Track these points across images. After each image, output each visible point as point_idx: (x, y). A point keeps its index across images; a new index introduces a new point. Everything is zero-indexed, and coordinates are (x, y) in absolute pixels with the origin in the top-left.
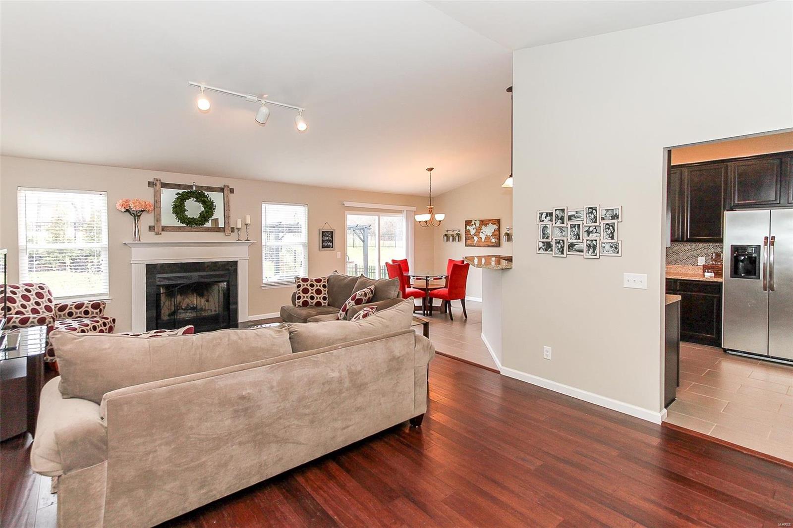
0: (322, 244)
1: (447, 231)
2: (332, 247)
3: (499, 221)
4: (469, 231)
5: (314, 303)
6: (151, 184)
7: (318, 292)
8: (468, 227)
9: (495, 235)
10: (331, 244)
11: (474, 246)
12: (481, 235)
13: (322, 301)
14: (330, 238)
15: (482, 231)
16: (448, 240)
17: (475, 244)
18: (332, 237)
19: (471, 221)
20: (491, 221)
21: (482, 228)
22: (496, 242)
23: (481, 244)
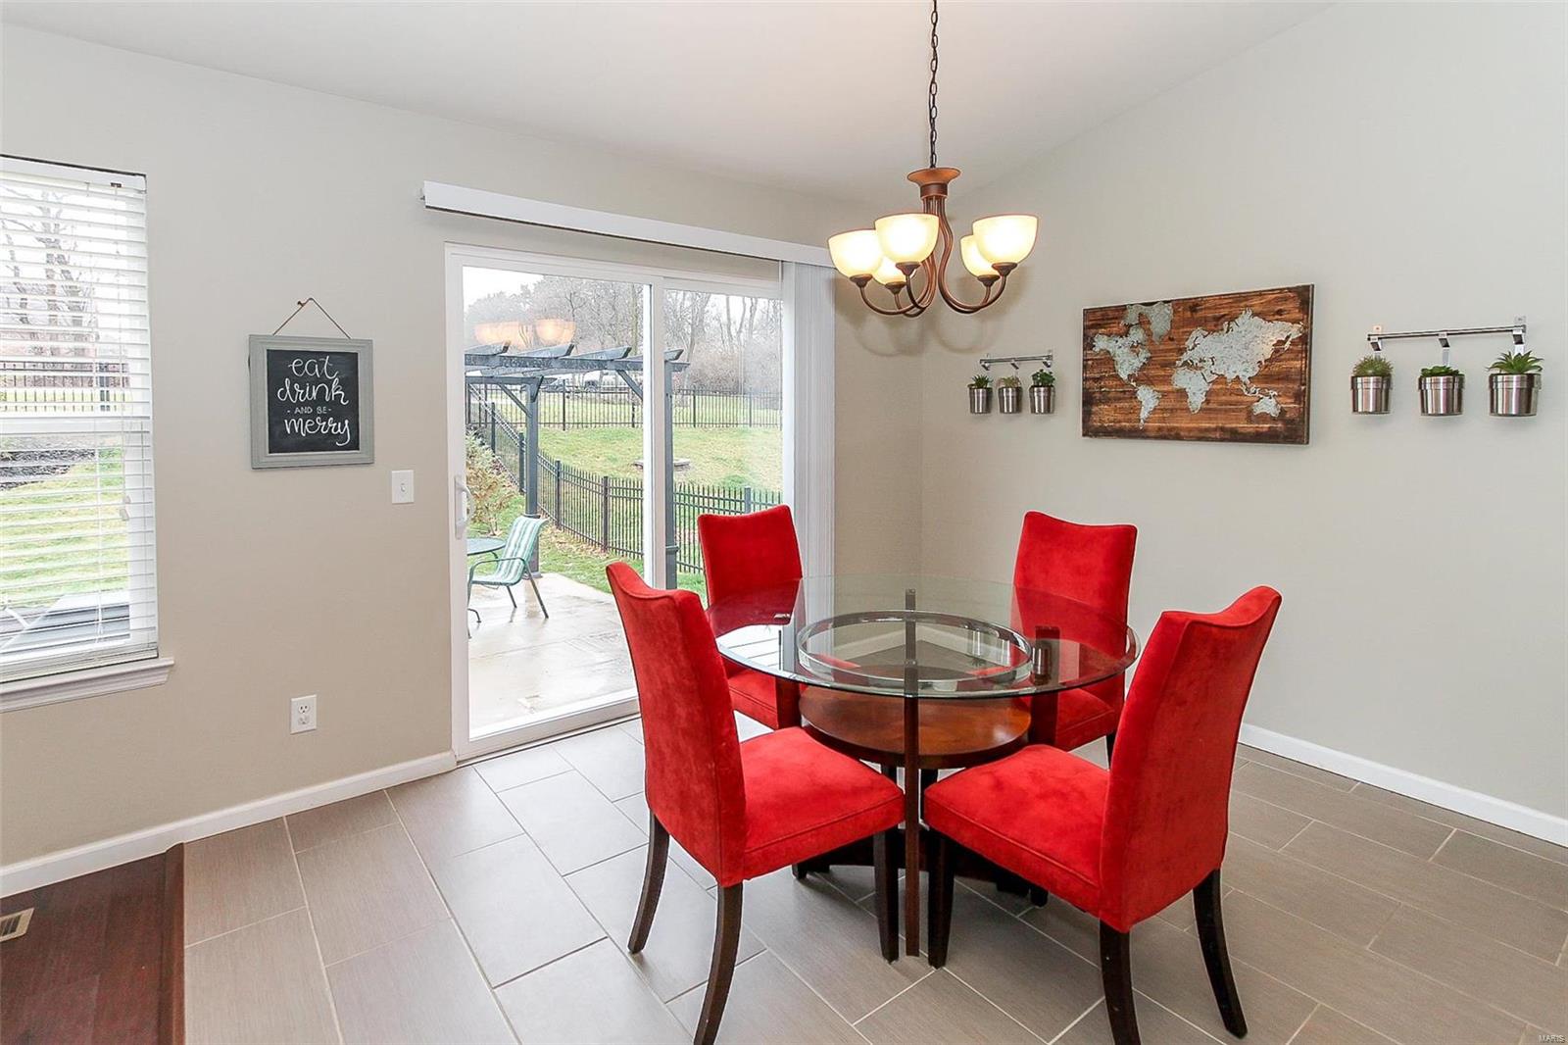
0: (276, 425)
1: (987, 364)
2: (354, 445)
3: (1303, 298)
4: (1108, 360)
8: (1101, 343)
9: (1283, 377)
10: (345, 428)
11: (1143, 435)
12: (1182, 379)
14: (335, 391)
15: (1185, 357)
16: (988, 408)
17: (1141, 425)
18: (351, 385)
19: (1124, 308)
20: (1256, 301)
21: (1189, 344)
22: (1283, 412)
23: (1180, 423)
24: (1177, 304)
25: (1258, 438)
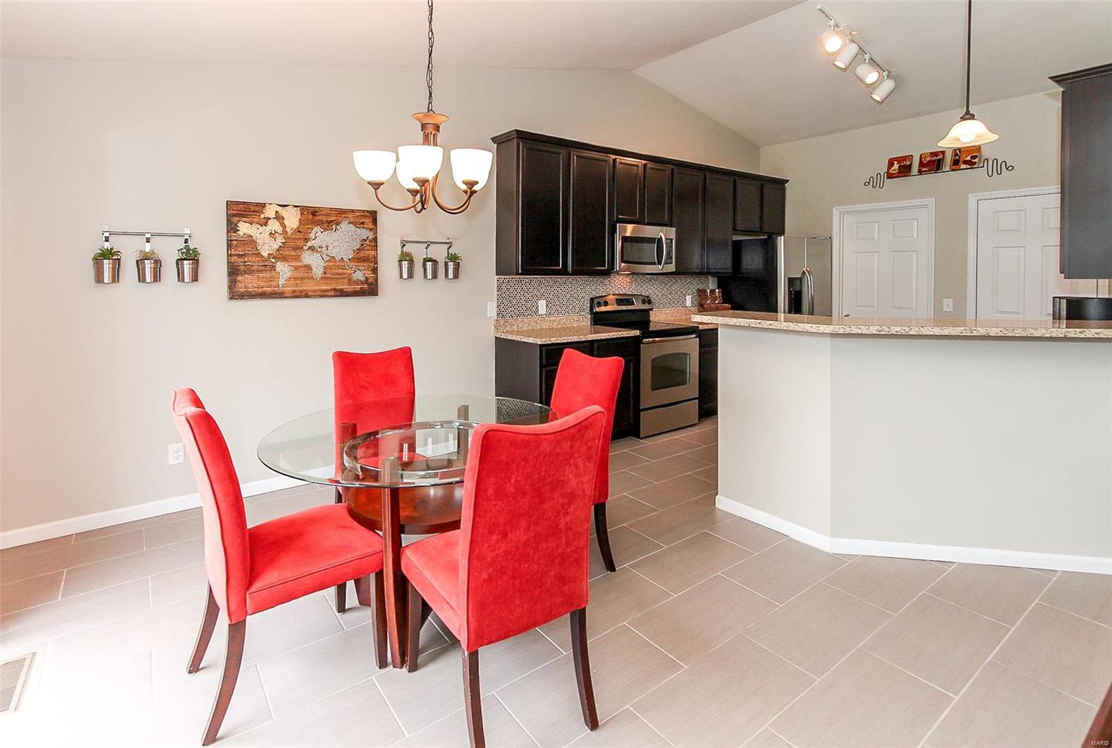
1: (111, 236)
3: (372, 217)
4: (251, 241)
11: (280, 296)
12: (308, 258)
15: (309, 244)
17: (279, 289)
19: (264, 205)
20: (350, 215)
21: (312, 236)
22: (367, 279)
23: (309, 287)
24: (303, 209)
25: (355, 294)
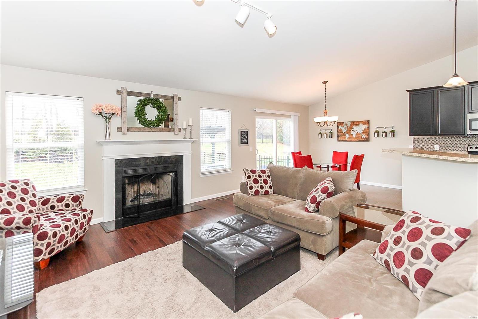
0: (241, 140)
2: (247, 143)
3: (368, 122)
4: (341, 130)
5: (264, 192)
6: (119, 92)
7: (265, 182)
8: (340, 127)
9: (366, 133)
10: (246, 141)
11: (347, 141)
12: (352, 133)
13: (269, 190)
14: (246, 136)
15: (352, 130)
16: (321, 137)
17: (346, 140)
18: (247, 135)
19: (343, 122)
20: (362, 122)
21: (353, 128)
22: (366, 137)
23: (352, 139)
24: (351, 122)
25: (363, 141)
